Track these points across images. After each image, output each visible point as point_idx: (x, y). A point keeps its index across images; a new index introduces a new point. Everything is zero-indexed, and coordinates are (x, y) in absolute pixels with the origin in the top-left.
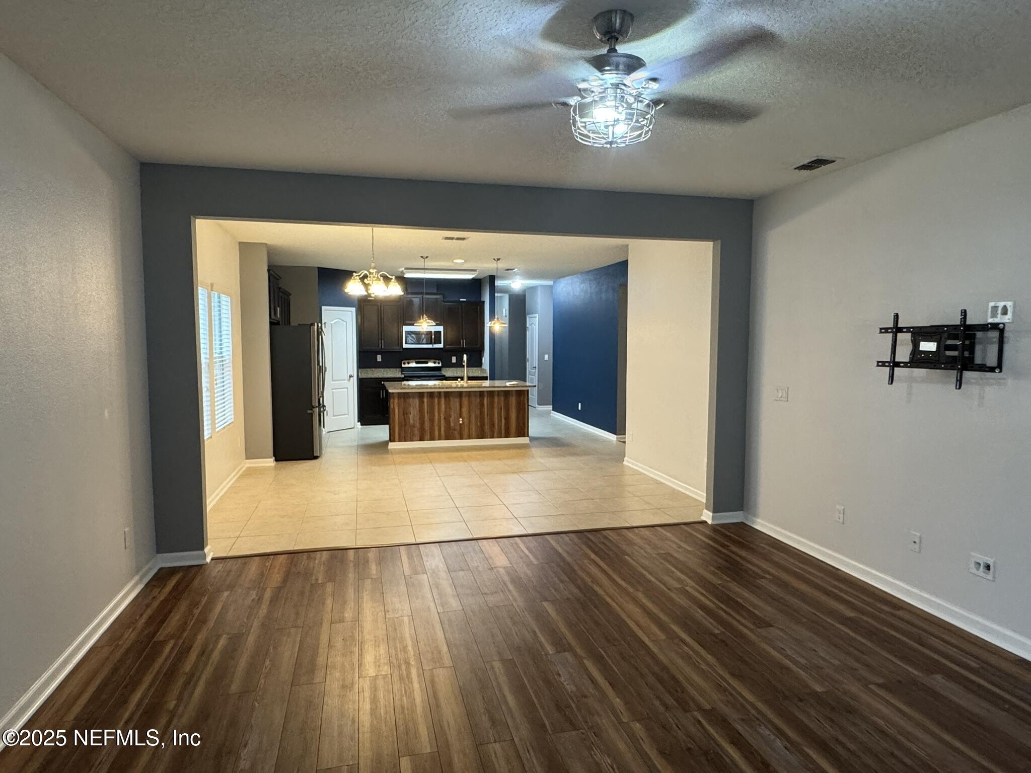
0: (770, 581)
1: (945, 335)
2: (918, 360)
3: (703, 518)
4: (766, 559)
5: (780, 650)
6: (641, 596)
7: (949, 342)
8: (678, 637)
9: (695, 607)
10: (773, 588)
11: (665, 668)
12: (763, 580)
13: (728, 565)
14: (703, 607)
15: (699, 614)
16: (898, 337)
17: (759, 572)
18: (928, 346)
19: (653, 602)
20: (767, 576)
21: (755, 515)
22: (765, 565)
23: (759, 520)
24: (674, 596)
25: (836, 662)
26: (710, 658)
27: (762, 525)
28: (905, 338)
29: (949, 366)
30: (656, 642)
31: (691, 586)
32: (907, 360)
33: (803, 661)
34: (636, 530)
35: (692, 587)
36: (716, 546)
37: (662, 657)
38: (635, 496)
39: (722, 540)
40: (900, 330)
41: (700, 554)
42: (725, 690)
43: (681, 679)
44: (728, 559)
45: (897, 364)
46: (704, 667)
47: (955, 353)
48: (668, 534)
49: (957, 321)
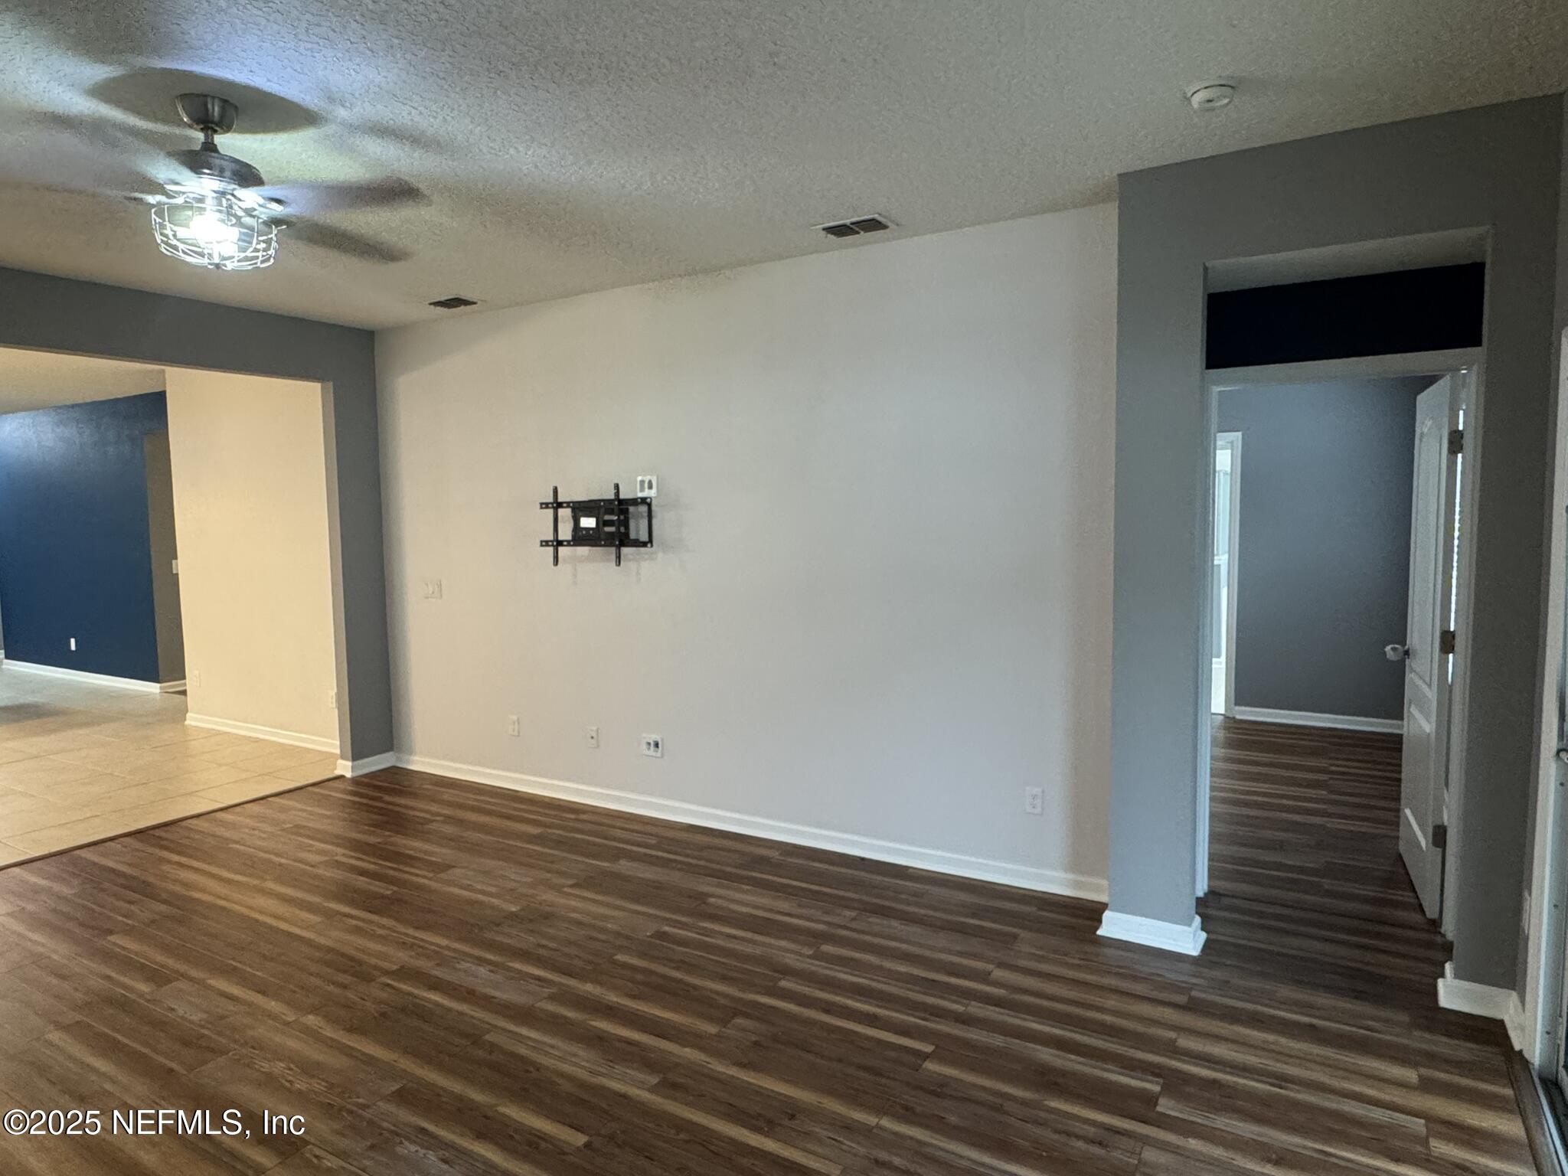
0: (444, 822)
1: (602, 510)
2: (580, 538)
3: (338, 772)
4: (433, 800)
5: (467, 888)
6: (271, 885)
7: (607, 517)
8: (338, 913)
9: (354, 876)
10: (448, 829)
11: (330, 950)
12: (434, 824)
13: (385, 818)
14: (363, 873)
15: (362, 882)
16: (559, 514)
17: (428, 816)
18: (588, 522)
19: (294, 886)
20: (438, 818)
21: (411, 752)
22: (434, 808)
23: (416, 758)
24: (320, 871)
25: (529, 880)
26: (385, 921)
27: (420, 762)
28: (565, 513)
29: (608, 542)
30: (309, 927)
31: (340, 853)
32: (569, 538)
33: (493, 890)
34: (238, 809)
35: (344, 855)
36: (365, 801)
37: (322, 941)
38: (220, 765)
39: (371, 793)
40: (560, 505)
41: (346, 816)
42: (412, 945)
43: (353, 953)
44: (381, 811)
45: (560, 543)
46: (380, 932)
47: (612, 529)
48: (291, 803)
49: (610, 495)
